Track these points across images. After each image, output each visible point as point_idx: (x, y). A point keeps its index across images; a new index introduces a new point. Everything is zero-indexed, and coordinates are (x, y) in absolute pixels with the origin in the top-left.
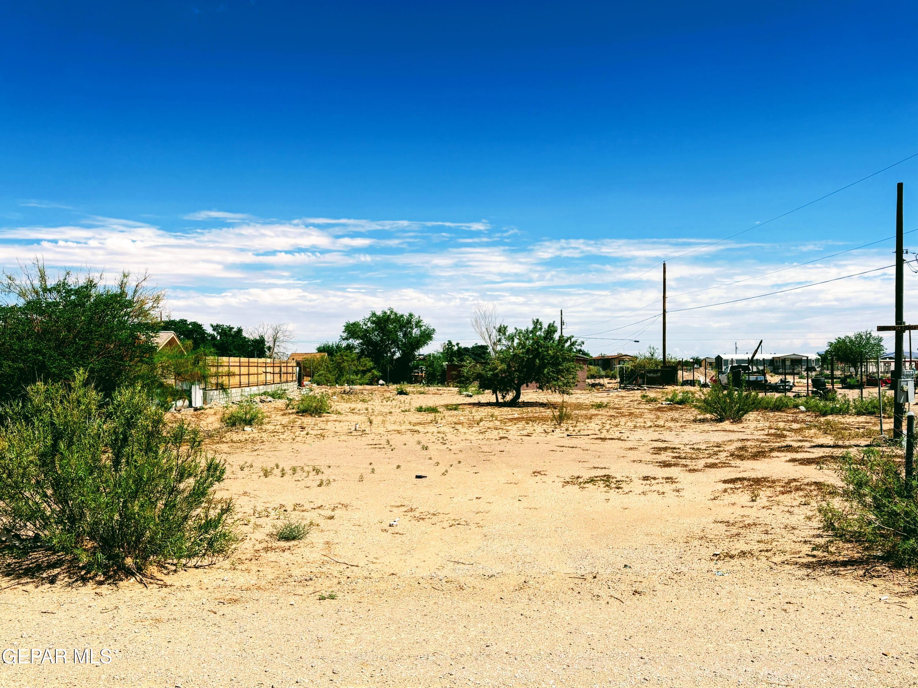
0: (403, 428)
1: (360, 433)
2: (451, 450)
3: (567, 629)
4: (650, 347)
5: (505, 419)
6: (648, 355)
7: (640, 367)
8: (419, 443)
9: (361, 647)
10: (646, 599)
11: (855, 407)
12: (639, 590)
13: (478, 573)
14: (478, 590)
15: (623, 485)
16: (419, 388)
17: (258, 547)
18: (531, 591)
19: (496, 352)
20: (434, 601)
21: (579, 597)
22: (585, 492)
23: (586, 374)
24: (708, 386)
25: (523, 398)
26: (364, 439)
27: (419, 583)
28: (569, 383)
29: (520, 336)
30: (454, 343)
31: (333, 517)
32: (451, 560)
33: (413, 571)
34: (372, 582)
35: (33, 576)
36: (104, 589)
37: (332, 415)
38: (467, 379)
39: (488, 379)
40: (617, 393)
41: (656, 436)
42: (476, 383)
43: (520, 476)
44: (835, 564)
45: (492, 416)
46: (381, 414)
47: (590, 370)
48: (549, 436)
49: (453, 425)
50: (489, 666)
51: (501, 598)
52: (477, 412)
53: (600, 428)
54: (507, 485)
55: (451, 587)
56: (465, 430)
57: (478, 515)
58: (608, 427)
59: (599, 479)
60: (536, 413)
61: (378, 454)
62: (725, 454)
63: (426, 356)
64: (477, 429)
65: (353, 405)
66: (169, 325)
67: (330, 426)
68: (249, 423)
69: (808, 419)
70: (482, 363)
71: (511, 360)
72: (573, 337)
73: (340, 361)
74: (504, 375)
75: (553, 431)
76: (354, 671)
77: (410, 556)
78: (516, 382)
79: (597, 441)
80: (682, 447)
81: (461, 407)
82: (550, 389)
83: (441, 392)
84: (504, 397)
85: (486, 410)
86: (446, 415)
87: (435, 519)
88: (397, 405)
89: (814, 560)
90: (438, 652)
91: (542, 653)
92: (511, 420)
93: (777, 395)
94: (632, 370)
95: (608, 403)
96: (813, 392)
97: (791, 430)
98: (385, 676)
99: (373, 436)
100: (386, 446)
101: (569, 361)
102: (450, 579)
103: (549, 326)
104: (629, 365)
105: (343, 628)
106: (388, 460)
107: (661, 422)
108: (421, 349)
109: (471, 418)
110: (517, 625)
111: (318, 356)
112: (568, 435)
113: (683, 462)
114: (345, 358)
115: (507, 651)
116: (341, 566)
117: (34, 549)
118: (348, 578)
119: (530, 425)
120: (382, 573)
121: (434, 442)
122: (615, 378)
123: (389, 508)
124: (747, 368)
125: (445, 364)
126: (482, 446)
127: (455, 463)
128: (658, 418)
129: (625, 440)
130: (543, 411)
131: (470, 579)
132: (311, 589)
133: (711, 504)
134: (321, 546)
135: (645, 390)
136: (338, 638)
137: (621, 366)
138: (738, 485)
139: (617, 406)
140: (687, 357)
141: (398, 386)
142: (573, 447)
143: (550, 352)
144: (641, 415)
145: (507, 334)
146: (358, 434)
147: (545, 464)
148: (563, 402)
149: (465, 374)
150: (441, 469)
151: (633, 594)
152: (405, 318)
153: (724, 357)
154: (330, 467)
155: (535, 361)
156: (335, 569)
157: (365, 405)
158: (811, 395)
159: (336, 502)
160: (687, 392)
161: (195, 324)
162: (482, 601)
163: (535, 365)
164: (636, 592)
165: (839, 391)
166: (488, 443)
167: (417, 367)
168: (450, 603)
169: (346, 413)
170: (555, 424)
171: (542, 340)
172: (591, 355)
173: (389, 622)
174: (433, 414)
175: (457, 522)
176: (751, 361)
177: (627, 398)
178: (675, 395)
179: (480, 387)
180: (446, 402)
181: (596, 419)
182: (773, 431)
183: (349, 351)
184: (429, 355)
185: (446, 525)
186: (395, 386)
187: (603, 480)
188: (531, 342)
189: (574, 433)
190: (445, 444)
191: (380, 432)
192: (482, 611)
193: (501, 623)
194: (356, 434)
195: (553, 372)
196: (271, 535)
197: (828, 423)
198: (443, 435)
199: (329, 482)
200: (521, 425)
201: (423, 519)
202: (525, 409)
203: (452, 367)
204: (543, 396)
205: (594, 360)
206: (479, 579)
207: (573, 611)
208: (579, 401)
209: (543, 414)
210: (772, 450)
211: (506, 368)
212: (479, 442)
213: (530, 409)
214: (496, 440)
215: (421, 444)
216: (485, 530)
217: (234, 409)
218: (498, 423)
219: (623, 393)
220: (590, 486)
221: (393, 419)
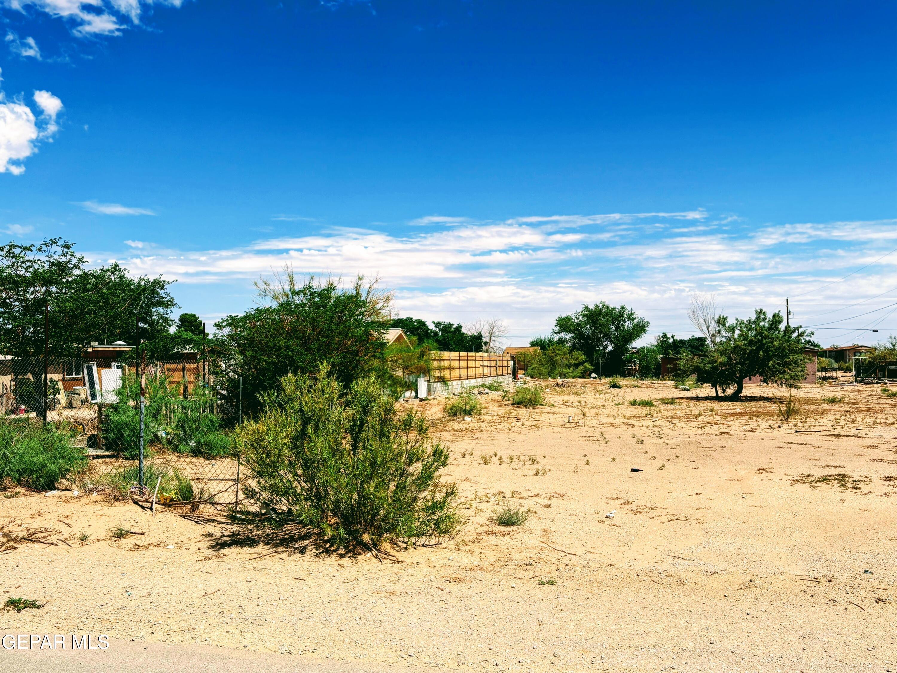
0: (617, 421)
1: (574, 425)
2: (667, 444)
3: (800, 633)
4: (891, 337)
5: (726, 414)
6: (889, 346)
7: (880, 359)
8: (634, 436)
9: (581, 634)
10: (891, 608)
12: (883, 598)
13: (699, 569)
14: (700, 586)
15: (861, 485)
16: (632, 381)
17: (480, 530)
18: (758, 591)
19: (715, 344)
20: (654, 595)
21: (812, 600)
22: (816, 491)
23: (816, 367)
25: (745, 392)
26: (577, 431)
27: (637, 575)
28: (797, 376)
29: (741, 327)
30: (669, 336)
31: (550, 505)
32: (670, 554)
33: (632, 564)
34: (590, 571)
35: (287, 546)
36: (345, 561)
37: (546, 407)
38: (684, 372)
39: (706, 372)
40: (853, 387)
42: (694, 377)
43: (743, 473)
45: (712, 410)
46: (594, 407)
47: (820, 363)
48: (775, 432)
49: (670, 420)
50: (714, 664)
51: (725, 596)
52: (695, 406)
53: (833, 424)
54: (729, 482)
55: (671, 581)
56: (682, 425)
57: (698, 511)
58: (842, 423)
59: (832, 478)
60: (760, 407)
61: (591, 447)
63: (640, 350)
64: (696, 424)
65: (566, 398)
66: (397, 323)
67: (544, 417)
68: (469, 413)
70: (700, 356)
71: (731, 352)
72: (801, 327)
73: (553, 355)
74: (724, 368)
75: (780, 427)
76: (575, 656)
77: (628, 548)
78: (738, 375)
79: (830, 438)
81: (677, 401)
82: (776, 382)
83: (656, 385)
84: (724, 391)
85: (705, 405)
86: (662, 408)
87: (652, 513)
88: (610, 398)
90: (659, 645)
91: (772, 655)
92: (733, 415)
94: (870, 362)
95: (842, 398)
98: (606, 664)
99: (586, 428)
100: (599, 439)
101: (797, 352)
102: (670, 573)
103: (774, 316)
104: (866, 357)
105: (563, 613)
106: (602, 452)
108: (634, 342)
109: (689, 412)
110: (743, 624)
111: (532, 349)
112: (797, 432)
114: (557, 352)
115: (732, 650)
116: (559, 554)
117: (287, 522)
118: (567, 565)
119: (754, 420)
120: (600, 563)
121: (649, 436)
122: (850, 370)
123: (604, 500)
125: (660, 357)
126: (701, 441)
127: (672, 458)
129: (863, 437)
130: (768, 405)
131: (691, 574)
132: (531, 574)
134: (539, 533)
135: (886, 383)
136: (559, 623)
137: (857, 357)
139: (852, 401)
141: (611, 379)
142: (802, 444)
143: (775, 343)
144: (882, 411)
145: (727, 325)
146: (572, 426)
147: (771, 461)
148: (791, 396)
149: (682, 367)
150: (658, 463)
151: (876, 602)
152: (618, 311)
154: (545, 457)
155: (758, 353)
156: (554, 556)
157: (578, 398)
159: (552, 491)
161: (419, 321)
162: (704, 598)
163: (758, 357)
164: (879, 599)
166: (708, 438)
167: (630, 361)
168: (671, 597)
169: (559, 406)
170: (781, 420)
171: (766, 330)
172: (822, 346)
173: (608, 612)
174: (648, 408)
175: (676, 517)
177: (864, 392)
179: (698, 380)
180: (661, 396)
181: (829, 415)
183: (561, 345)
184: (643, 348)
185: (664, 519)
186: (608, 380)
187: (838, 479)
188: (754, 333)
189: (803, 429)
190: (661, 438)
191: (594, 424)
192: (705, 608)
193: (726, 621)
194: (569, 426)
195: (778, 364)
196: (491, 520)
198: (659, 430)
199: (545, 472)
200: (744, 420)
201: (640, 512)
202: (747, 404)
203: (667, 360)
204: (767, 390)
205: (826, 351)
206: (701, 575)
207: (806, 615)
208: (809, 395)
209: (768, 408)
211: (726, 360)
212: (698, 437)
213: (753, 404)
214: (716, 435)
215: (636, 438)
216: (706, 526)
217: (455, 400)
218: (718, 418)
219: (860, 387)
220: (823, 485)
221: (606, 412)
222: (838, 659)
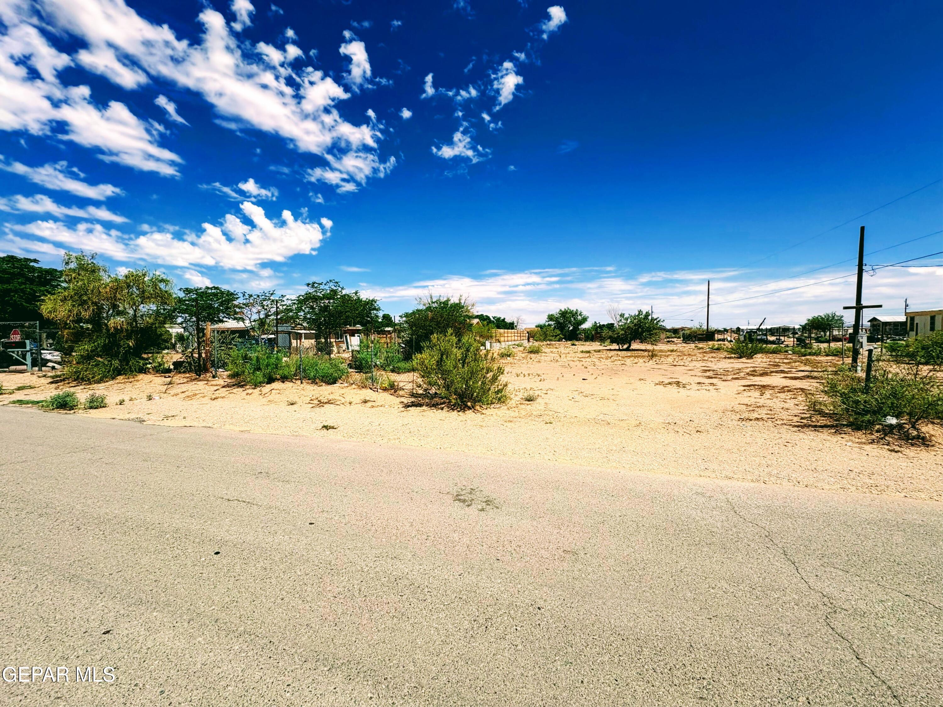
0: (575, 359)
1: (556, 361)
2: (598, 369)
4: (699, 324)
5: (624, 356)
6: (698, 327)
7: (694, 333)
8: (583, 365)
11: (825, 352)
12: (700, 431)
13: (615, 419)
15: (687, 386)
16: (581, 343)
17: (517, 403)
19: (619, 326)
20: (596, 428)
21: (667, 431)
22: (666, 388)
23: (665, 337)
24: (732, 341)
25: (632, 347)
26: (558, 363)
27: (589, 420)
28: (656, 340)
29: (631, 318)
30: (598, 323)
31: (547, 393)
32: (602, 413)
34: (567, 418)
37: (543, 354)
38: (604, 338)
39: (615, 338)
40: (681, 345)
41: (704, 364)
42: (609, 340)
43: (632, 381)
44: (816, 426)
45: (617, 355)
46: (564, 354)
47: (667, 334)
48: (646, 364)
49: (598, 359)
51: (628, 429)
52: (610, 353)
53: (673, 360)
54: (626, 384)
55: (604, 423)
56: (604, 361)
57: (613, 396)
58: (677, 360)
59: (674, 383)
60: (639, 354)
61: (564, 370)
62: (744, 373)
63: (584, 329)
64: (610, 360)
65: (552, 350)
66: (477, 317)
67: (542, 358)
68: (509, 356)
69: (794, 358)
70: (612, 331)
71: (627, 329)
72: (658, 318)
73: (546, 331)
74: (622, 337)
75: (648, 362)
77: (583, 410)
78: (629, 340)
79: (672, 366)
80: (719, 370)
81: (602, 351)
82: (646, 343)
83: (592, 344)
84: (622, 347)
85: (614, 352)
86: (595, 354)
87: (592, 397)
88: (571, 350)
89: (802, 424)
92: (626, 357)
93: (774, 346)
94: (689, 334)
95: (677, 349)
96: (797, 345)
97: (783, 363)
99: (561, 362)
100: (568, 366)
101: (656, 329)
102: (603, 420)
103: (646, 313)
104: (688, 332)
105: (557, 436)
106: (569, 372)
107: (706, 358)
108: (582, 326)
109: (607, 356)
110: (637, 440)
111: (536, 329)
112: (656, 364)
113: (720, 376)
114: (548, 330)
115: (633, 450)
116: (553, 412)
118: (557, 416)
119: (636, 359)
120: (571, 416)
121: (590, 365)
122: (680, 338)
123: (571, 391)
124: (756, 332)
125: (593, 332)
126: (613, 368)
127: (600, 374)
128: (704, 356)
129: (687, 366)
130: (643, 353)
132: (542, 419)
133: (736, 396)
134: (543, 404)
135: (697, 343)
136: (555, 439)
137: (683, 332)
138: (752, 388)
139: (681, 351)
140: (721, 328)
141: (572, 342)
142: (659, 369)
143: (646, 325)
144: (695, 355)
145: (625, 317)
147: (645, 376)
148: (653, 349)
149: (604, 336)
150: (594, 376)
151: (696, 432)
152: (575, 312)
153: (741, 327)
154: (544, 374)
155: (639, 329)
156: (551, 413)
157: (557, 350)
158: (795, 346)
159: (548, 388)
160: (721, 344)
161: (486, 316)
163: (639, 331)
164: (698, 431)
165: (815, 344)
166: (616, 366)
167: (580, 334)
169: (549, 353)
170: (649, 359)
171: (642, 319)
172: (667, 327)
174: (589, 354)
175: (603, 398)
176: (759, 329)
177: (687, 347)
178: (714, 345)
179: (611, 342)
180: (594, 349)
181: (671, 357)
182: (772, 363)
183: (549, 327)
184: (586, 328)
185: (598, 399)
186: (570, 342)
187: (676, 383)
188: (637, 320)
189: (660, 363)
190: (595, 366)
191: (565, 361)
194: (554, 361)
195: (648, 335)
196: (522, 399)
197: (807, 360)
198: (594, 363)
199: (544, 380)
200: (632, 359)
201: (587, 396)
202: (633, 352)
203: (597, 333)
204: (643, 346)
205: (669, 330)
206: (617, 421)
208: (662, 348)
210: (772, 372)
211: (624, 333)
212: (612, 366)
213: (636, 352)
214: (620, 365)
216: (617, 402)
217: (503, 350)
218: (620, 358)
219: (684, 345)
220: (669, 386)
221: (570, 355)
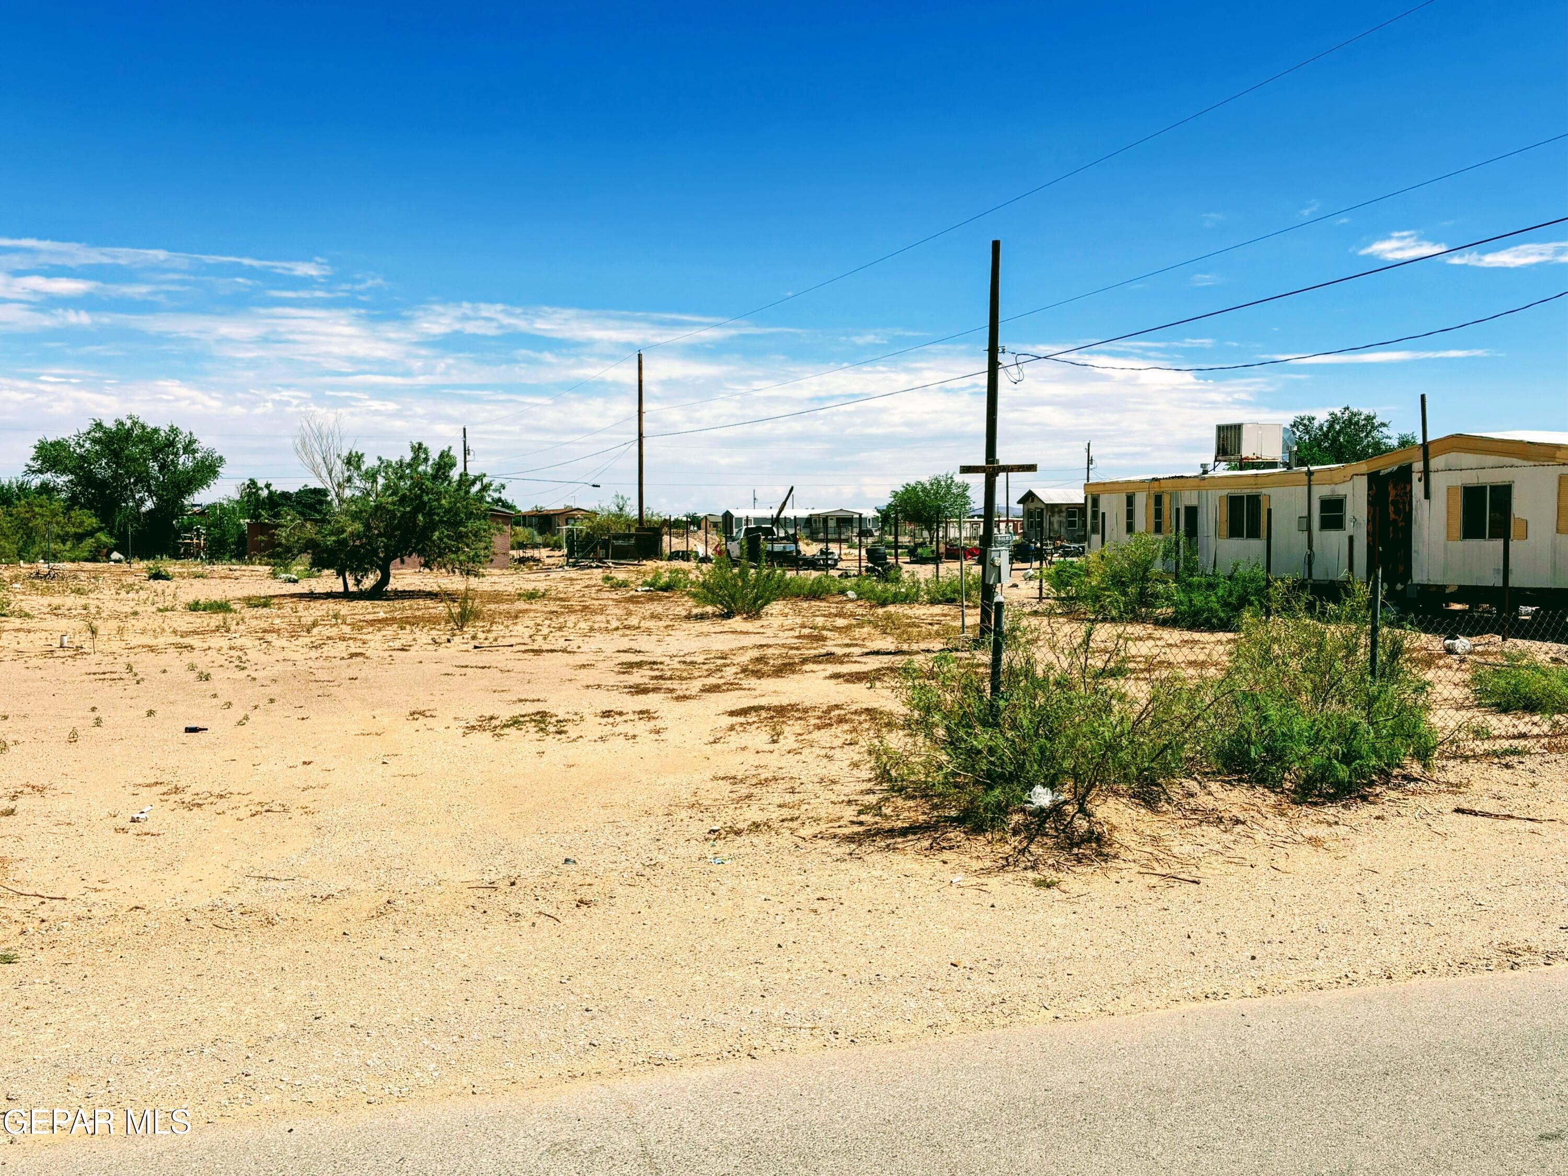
0: (161, 641)
1: (72, 653)
2: (254, 679)
3: (461, 975)
4: (617, 496)
5: (361, 621)
6: (614, 509)
7: (602, 530)
8: (192, 668)
9: (68, 1046)
10: (597, 912)
11: (928, 593)
12: (588, 898)
13: (303, 894)
14: (302, 923)
15: (569, 727)
16: (193, 566)
18: (399, 917)
19: (342, 501)
20: (216, 950)
21: (484, 919)
22: (503, 742)
23: (509, 541)
24: (710, 560)
25: (394, 584)
26: (79, 663)
27: (187, 920)
28: (478, 556)
29: (386, 473)
30: (261, 484)
31: (13, 810)
32: (252, 875)
33: (178, 900)
34: (92, 925)
37: (12, 619)
38: (288, 549)
39: (327, 549)
40: (562, 574)
41: (625, 643)
42: (306, 558)
43: (385, 721)
44: (891, 833)
45: (336, 617)
46: (116, 616)
47: (516, 534)
48: (441, 650)
49: (260, 635)
50: (320, 1052)
51: (345, 934)
52: (306, 609)
53: (531, 632)
54: (362, 737)
55: (250, 922)
56: (283, 642)
57: (306, 792)
58: (545, 631)
59: (527, 718)
60: (418, 609)
61: (107, 693)
62: (734, 669)
63: (208, 507)
64: (307, 640)
65: (56, 600)
67: (8, 637)
69: (860, 611)
70: (316, 521)
71: (371, 515)
72: (485, 475)
73: (27, 515)
74: (358, 543)
75: (449, 641)
76: (51, 1091)
77: (173, 872)
78: (381, 555)
79: (526, 656)
80: (667, 660)
81: (276, 601)
82: (445, 566)
83: (237, 574)
84: (358, 582)
85: (324, 606)
86: (247, 616)
87: (223, 804)
88: (147, 599)
89: (861, 829)
90: (223, 1038)
91: (416, 1019)
92: (371, 623)
93: (814, 574)
94: (588, 534)
95: (546, 590)
96: (868, 569)
97: (835, 629)
98: (116, 1093)
99: (98, 657)
100: (125, 676)
101: (479, 515)
102: (248, 909)
103: (442, 456)
104: (582, 527)
105: (30, 1013)
106: (128, 701)
107: (633, 621)
108: (196, 495)
109: (295, 621)
110: (373, 976)
112: (476, 647)
113: (668, 684)
114: (37, 509)
115: (352, 1022)
116: (29, 901)
118: (43, 921)
119: (408, 631)
120: (116, 907)
121: (221, 666)
122: (560, 548)
123: (131, 789)
124: (769, 532)
125: (245, 522)
126: (315, 671)
127: (263, 702)
128: (629, 614)
129: (574, 652)
130: (431, 605)
131: (286, 905)
133: (708, 750)
135: (609, 567)
136: (20, 1033)
137: (570, 527)
138: (752, 718)
139: (562, 596)
140: (678, 512)
141: (150, 563)
142: (483, 668)
143: (443, 502)
144: (602, 610)
145: (364, 468)
146: (68, 653)
147: (432, 698)
148: (467, 590)
149: (284, 541)
150: (237, 713)
151: (577, 906)
152: (163, 434)
153: (736, 513)
154: (6, 718)
155: (415, 518)
157: (83, 600)
158: (864, 573)
159: (19, 783)
160: (677, 571)
162: (308, 942)
163: (415, 525)
164: (581, 901)
165: (906, 567)
166: (327, 664)
167: (188, 529)
168: (248, 950)
169: (42, 616)
170: (452, 629)
171: (428, 479)
172: (519, 508)
173: (125, 995)
174: (221, 616)
175: (266, 807)
176: (776, 521)
177: (579, 582)
178: (658, 576)
179: (313, 565)
180: (246, 593)
181: (526, 618)
182: (806, 631)
183: (45, 496)
184: (213, 506)
185: (244, 813)
186: (144, 564)
187: (535, 721)
188: (409, 483)
189: (487, 643)
190: (243, 669)
191: (114, 649)
192: (309, 958)
193: (344, 975)
194: (62, 654)
195: (448, 537)
197: (888, 617)
198: (240, 653)
199: (4, 747)
200: (390, 631)
201: (199, 805)
202: (397, 604)
203: (258, 527)
204: (431, 581)
205: (524, 517)
206: (304, 904)
207: (474, 944)
208: (496, 587)
209: (431, 611)
210: (805, 661)
211: (362, 529)
212: (310, 663)
213: (407, 603)
214: (342, 658)
215: (197, 670)
216: (319, 819)
218: (346, 629)
219: (573, 573)
220: (512, 731)
221: (139, 624)
222: (516, 1006)
